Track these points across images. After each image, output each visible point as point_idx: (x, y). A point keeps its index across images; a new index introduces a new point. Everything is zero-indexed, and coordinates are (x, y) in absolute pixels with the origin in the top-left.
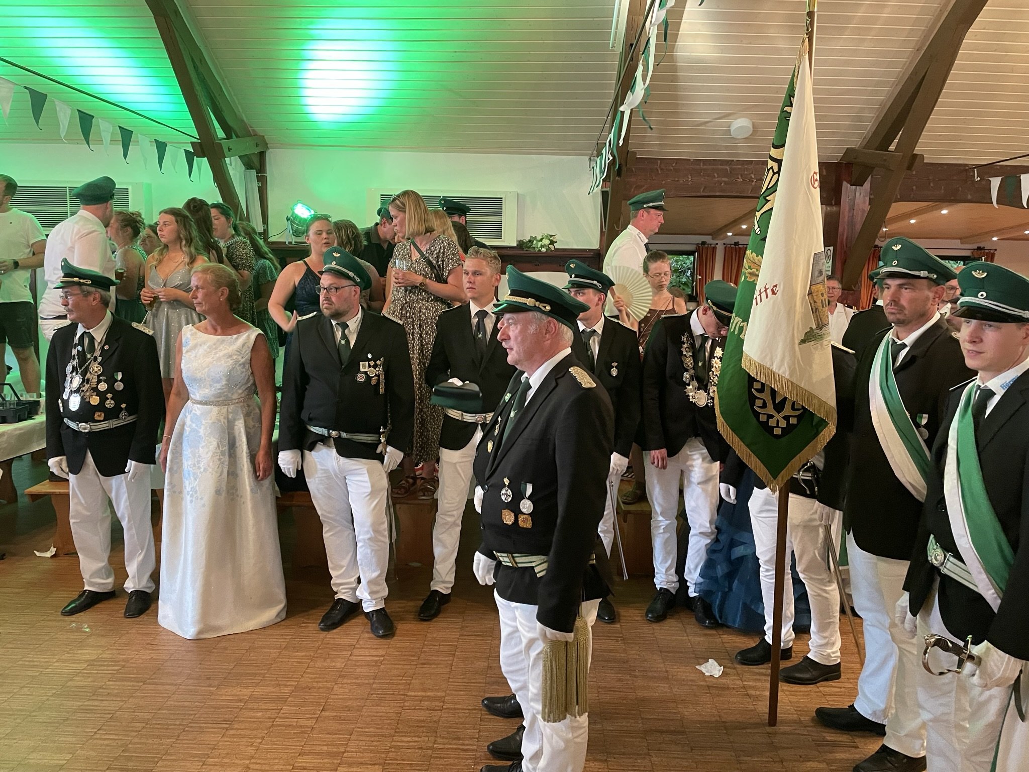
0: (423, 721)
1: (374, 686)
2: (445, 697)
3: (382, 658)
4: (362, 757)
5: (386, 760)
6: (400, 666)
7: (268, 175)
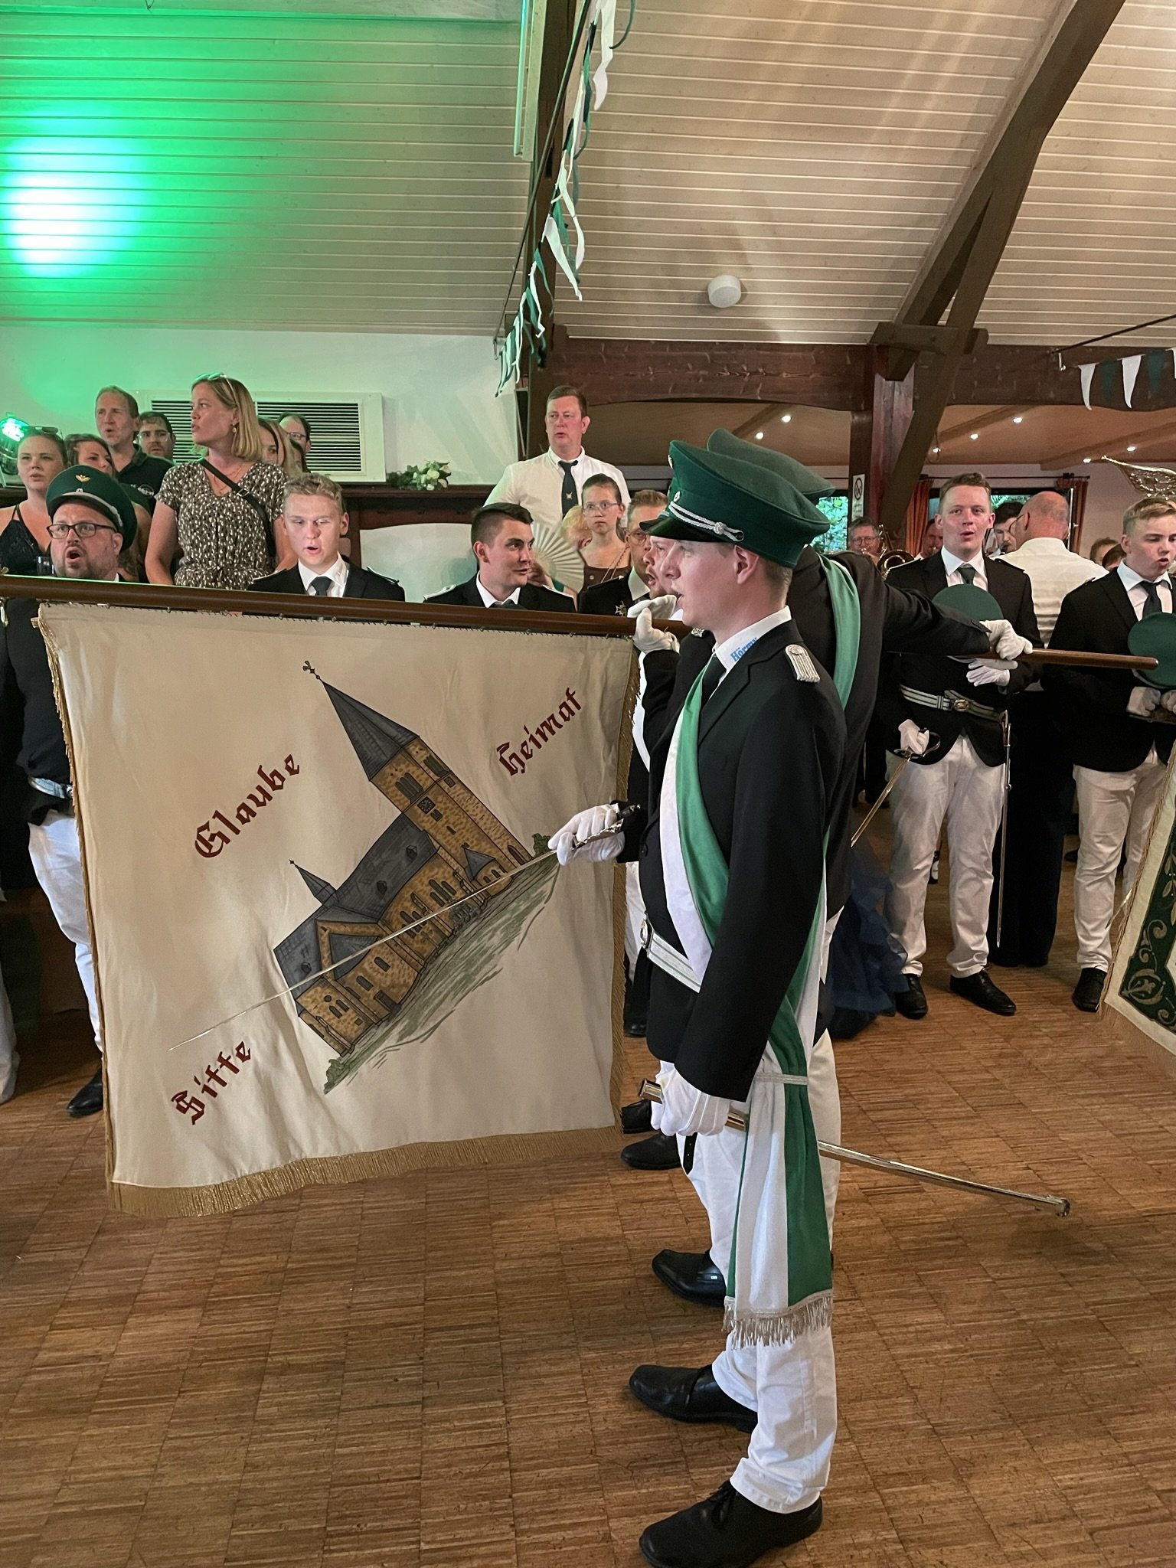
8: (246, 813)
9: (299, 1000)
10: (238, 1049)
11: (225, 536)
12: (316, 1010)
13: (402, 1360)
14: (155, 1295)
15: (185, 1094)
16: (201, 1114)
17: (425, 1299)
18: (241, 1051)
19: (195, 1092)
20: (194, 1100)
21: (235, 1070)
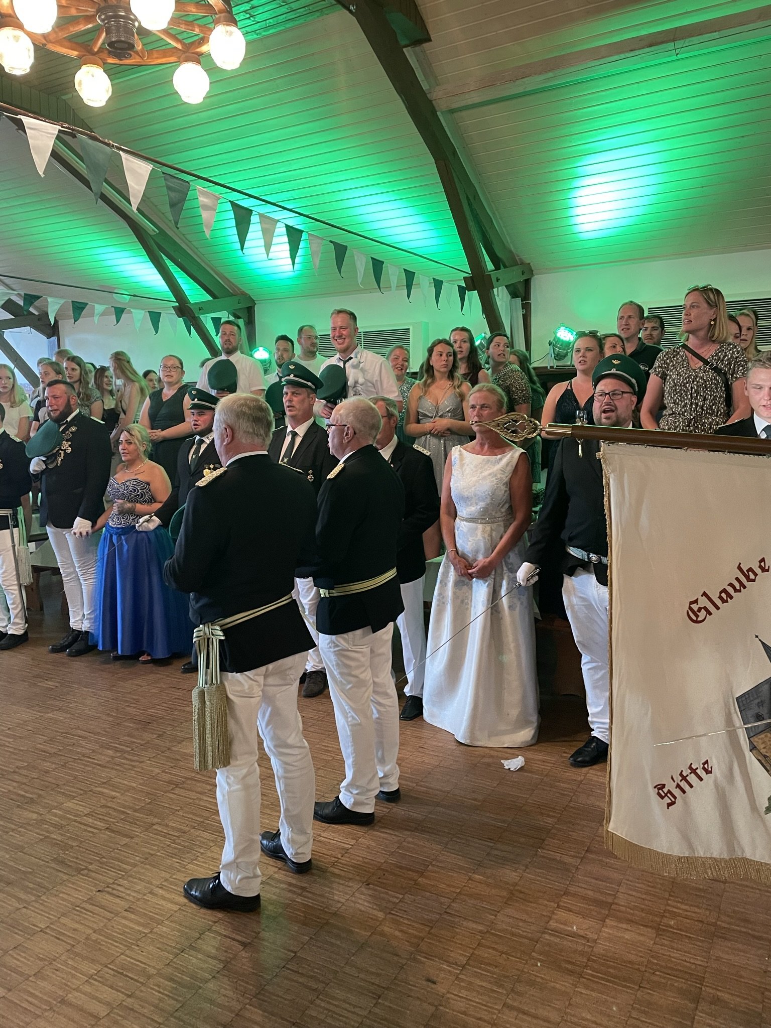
7: (532, 301)
8: (726, 595)
9: (751, 739)
10: (704, 764)
11: (697, 396)
12: (765, 750)
14: (623, 909)
15: (664, 786)
16: (673, 803)
18: (706, 766)
19: (671, 786)
20: (669, 791)
21: (701, 779)
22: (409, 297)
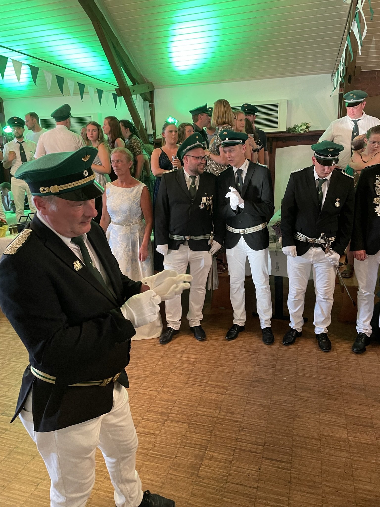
0: (214, 400)
1: (191, 376)
2: (228, 387)
3: (197, 360)
4: (179, 418)
5: (191, 421)
6: (205, 366)
7: (155, 103)
13: (253, 468)
14: (174, 415)
17: (264, 444)
22: (82, 98)
